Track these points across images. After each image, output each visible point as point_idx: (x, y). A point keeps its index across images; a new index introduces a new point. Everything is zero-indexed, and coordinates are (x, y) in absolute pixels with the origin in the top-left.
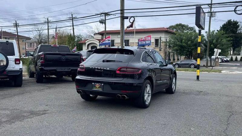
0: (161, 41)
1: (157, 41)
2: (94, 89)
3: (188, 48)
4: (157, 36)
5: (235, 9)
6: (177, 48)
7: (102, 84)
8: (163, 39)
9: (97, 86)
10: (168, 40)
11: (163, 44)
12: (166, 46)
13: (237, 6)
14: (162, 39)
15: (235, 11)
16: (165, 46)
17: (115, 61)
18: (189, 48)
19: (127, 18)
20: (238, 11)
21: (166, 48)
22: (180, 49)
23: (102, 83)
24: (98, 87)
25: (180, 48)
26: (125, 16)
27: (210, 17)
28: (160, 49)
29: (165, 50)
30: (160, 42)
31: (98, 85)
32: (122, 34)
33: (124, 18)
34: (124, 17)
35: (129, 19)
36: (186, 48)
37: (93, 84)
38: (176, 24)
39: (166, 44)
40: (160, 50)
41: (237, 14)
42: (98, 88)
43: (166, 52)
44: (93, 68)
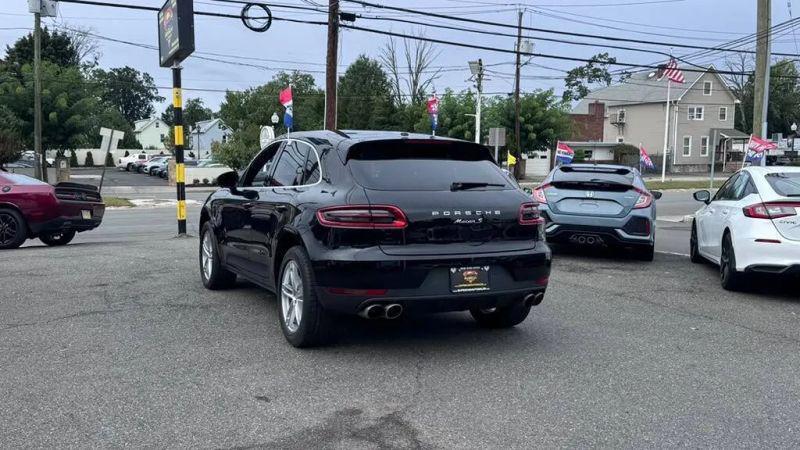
2: (461, 289)
5: (243, 13)
7: (487, 268)
9: (468, 276)
13: (249, 4)
15: (243, 18)
17: (484, 185)
20: (254, 18)
23: (486, 265)
24: (471, 279)
27: (39, 16)
31: (470, 274)
37: (453, 270)
41: (251, 28)
42: (473, 282)
44: (447, 213)
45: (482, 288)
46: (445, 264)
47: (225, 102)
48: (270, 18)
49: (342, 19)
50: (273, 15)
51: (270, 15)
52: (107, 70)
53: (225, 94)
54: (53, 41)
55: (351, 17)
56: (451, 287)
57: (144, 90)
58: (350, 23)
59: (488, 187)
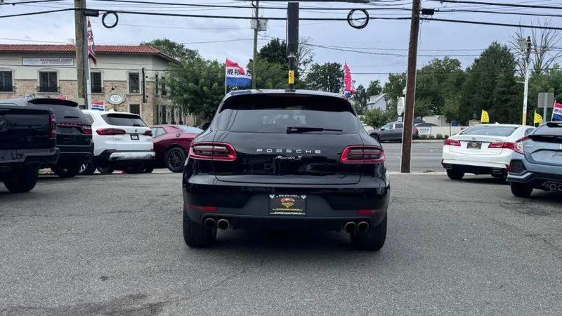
0: (146, 80)
1: (133, 77)
2: (278, 212)
3: (213, 98)
4: (136, 66)
5: (348, 16)
6: (188, 96)
7: (304, 197)
8: (150, 74)
9: (285, 202)
10: (160, 77)
11: (149, 87)
12: (157, 92)
13: (354, 10)
14: (147, 73)
15: (349, 20)
16: (155, 92)
17: (321, 130)
18: (215, 97)
19: (95, 13)
20: (356, 20)
21: (156, 96)
22: (193, 99)
23: (304, 194)
24: (288, 205)
25: (193, 96)
26: (87, 8)
27: (256, 31)
28: (144, 98)
29: (154, 101)
30: (143, 81)
31: (287, 200)
32: (81, 56)
33: (86, 12)
34: (85, 9)
35: (101, 16)
36: (208, 98)
37: (272, 197)
38: (156, 39)
39: (157, 86)
40: (144, 101)
41: (354, 27)
42: (290, 207)
43: (157, 106)
44: (269, 151)
45: (298, 213)
46: (266, 192)
47: (388, 81)
48: (368, 18)
49: (423, 14)
50: (370, 16)
51: (368, 16)
52: (321, 64)
53: (388, 76)
54: (282, 47)
55: (431, 12)
56: (270, 210)
57: (341, 75)
58: (429, 16)
59: (324, 132)
